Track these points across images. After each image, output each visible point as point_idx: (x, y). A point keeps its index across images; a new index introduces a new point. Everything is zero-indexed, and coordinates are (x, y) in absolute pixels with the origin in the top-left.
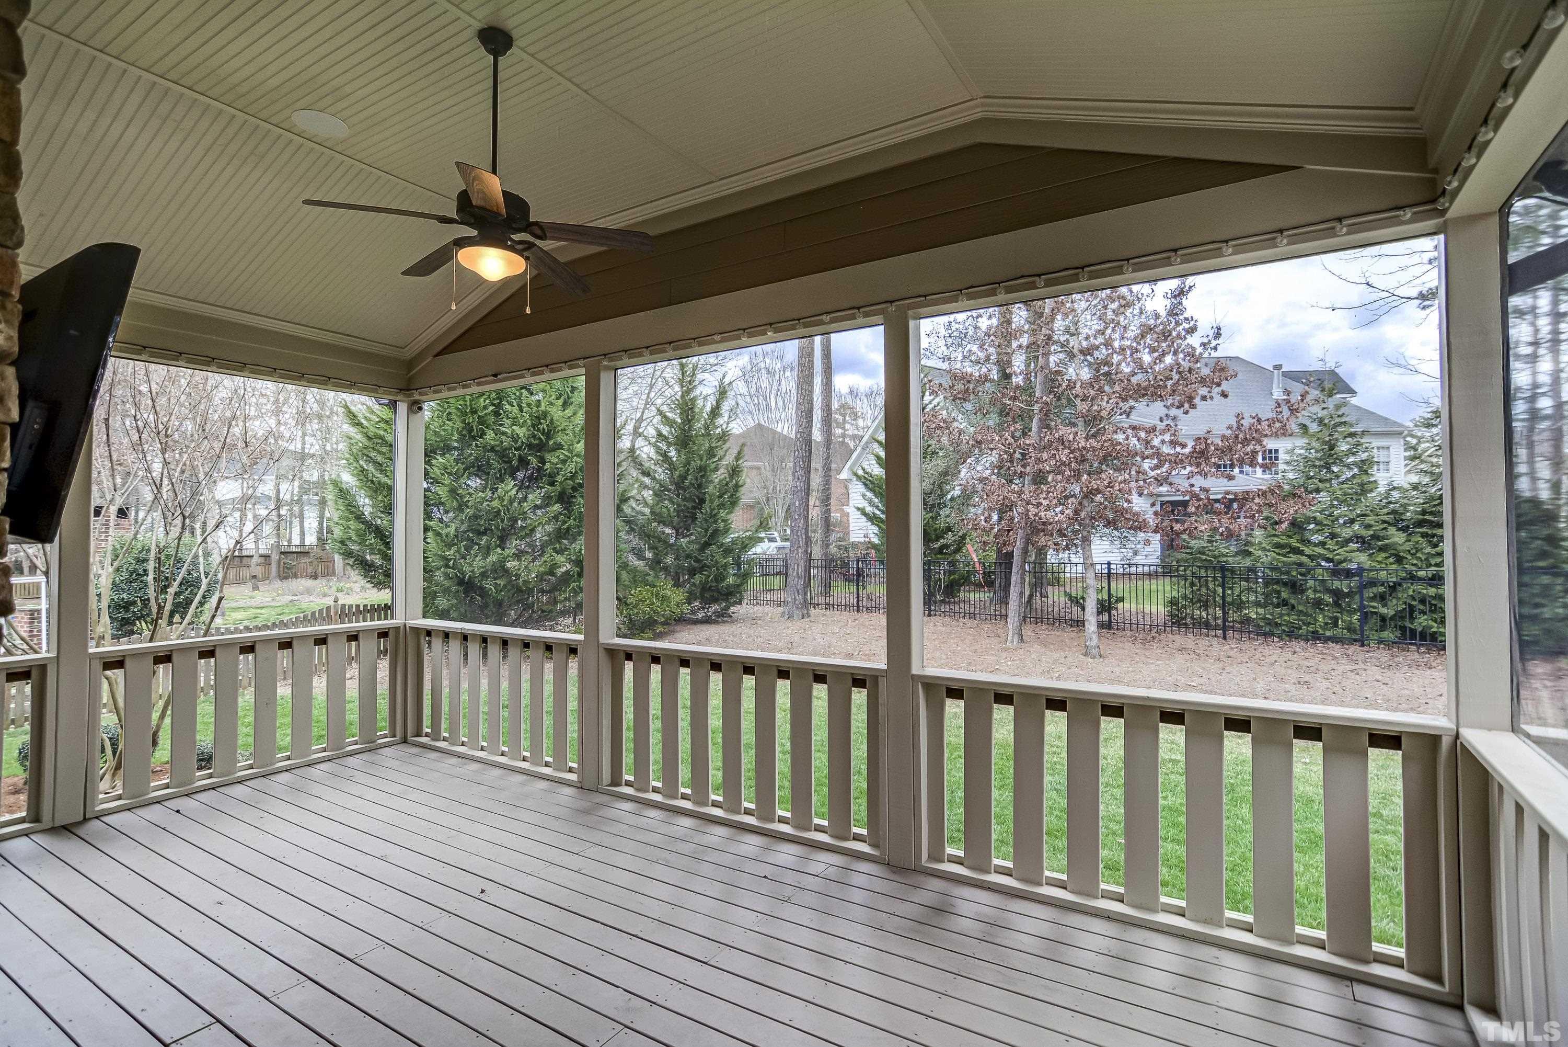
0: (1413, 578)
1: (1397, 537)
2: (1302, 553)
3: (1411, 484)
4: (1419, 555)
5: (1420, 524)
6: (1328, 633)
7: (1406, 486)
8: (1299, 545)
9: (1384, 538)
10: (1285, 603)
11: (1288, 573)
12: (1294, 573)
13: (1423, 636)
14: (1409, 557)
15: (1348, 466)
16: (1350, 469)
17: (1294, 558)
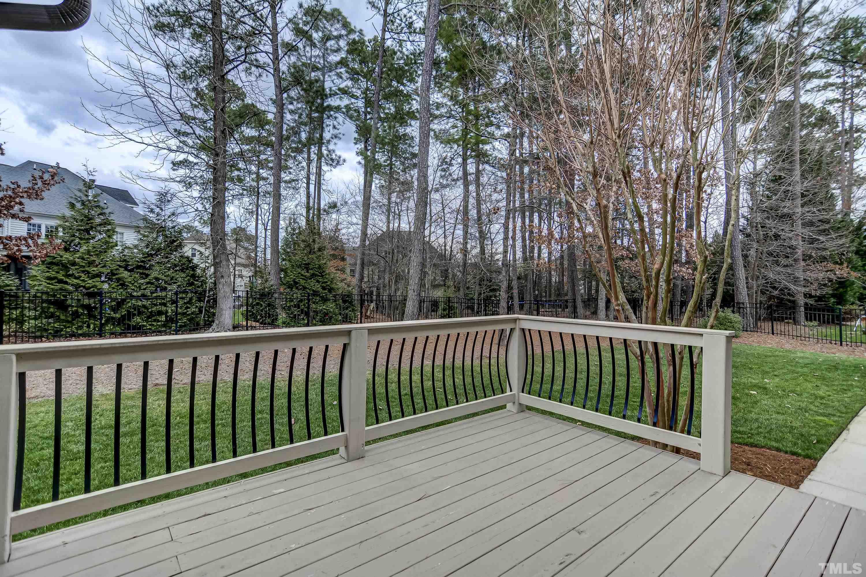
0: (132, 297)
1: (125, 274)
2: (66, 283)
3: (133, 245)
4: (136, 284)
5: (138, 267)
6: (80, 332)
7: (131, 246)
8: (63, 278)
9: (117, 274)
10: (52, 316)
11: (54, 296)
12: (58, 296)
13: (134, 328)
14: (130, 285)
15: (100, 232)
16: (101, 234)
17: (59, 286)
